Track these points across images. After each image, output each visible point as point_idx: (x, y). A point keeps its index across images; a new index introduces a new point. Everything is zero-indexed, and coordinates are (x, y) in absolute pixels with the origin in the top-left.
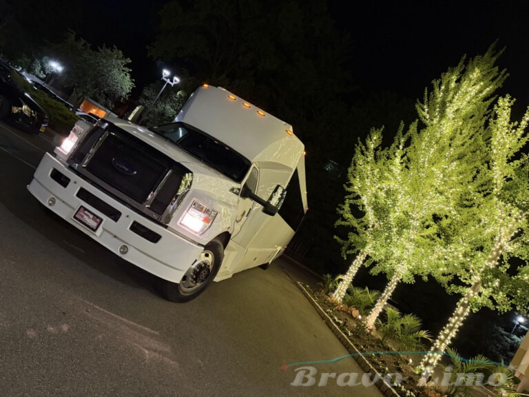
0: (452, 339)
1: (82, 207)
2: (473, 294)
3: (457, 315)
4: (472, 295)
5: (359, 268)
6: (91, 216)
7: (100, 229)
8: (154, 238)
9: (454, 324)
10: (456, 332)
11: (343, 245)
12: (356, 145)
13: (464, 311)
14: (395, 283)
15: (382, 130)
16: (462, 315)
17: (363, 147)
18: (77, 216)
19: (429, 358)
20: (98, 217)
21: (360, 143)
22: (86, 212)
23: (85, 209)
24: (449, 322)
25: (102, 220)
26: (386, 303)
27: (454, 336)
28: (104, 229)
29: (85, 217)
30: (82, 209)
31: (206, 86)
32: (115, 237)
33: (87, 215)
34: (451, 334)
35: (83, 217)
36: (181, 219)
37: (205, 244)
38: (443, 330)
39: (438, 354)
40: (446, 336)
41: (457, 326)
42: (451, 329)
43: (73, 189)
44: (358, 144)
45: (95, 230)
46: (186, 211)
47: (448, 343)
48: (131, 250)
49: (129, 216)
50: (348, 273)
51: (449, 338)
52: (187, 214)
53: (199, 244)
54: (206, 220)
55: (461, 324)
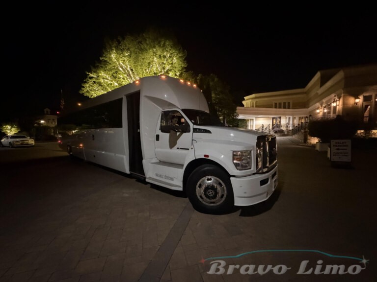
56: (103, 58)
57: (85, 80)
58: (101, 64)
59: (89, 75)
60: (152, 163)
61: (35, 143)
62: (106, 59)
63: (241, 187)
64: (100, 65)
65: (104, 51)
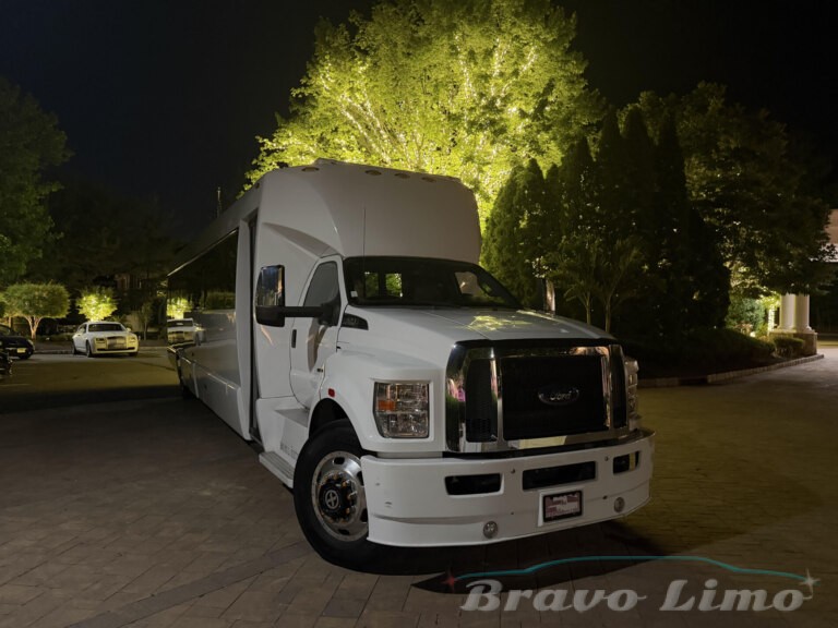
1: (545, 498)
6: (565, 498)
7: (588, 505)
18: (548, 515)
20: (573, 493)
22: (555, 499)
23: (552, 497)
25: (579, 493)
29: (558, 507)
30: (548, 500)
32: (605, 498)
33: (559, 502)
35: (554, 509)
45: (582, 512)
49: (607, 457)
56: (298, 91)
57: (254, 162)
58: (304, 105)
59: (263, 144)
60: (280, 412)
61: (140, 345)
62: (307, 92)
63: (378, 484)
64: (302, 109)
65: (309, 66)
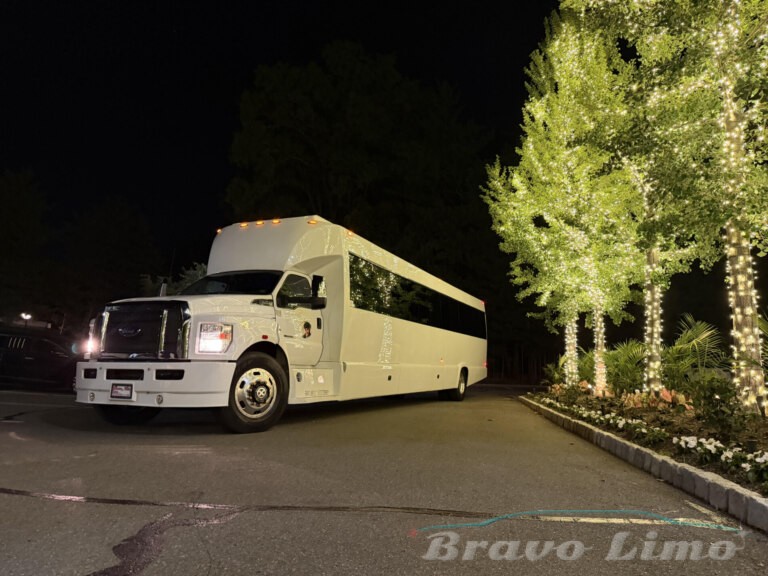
0: (662, 335)
1: (113, 385)
2: (652, 268)
3: (650, 303)
4: (651, 270)
5: (577, 334)
6: (123, 388)
7: (134, 394)
8: (178, 375)
9: (652, 316)
10: (662, 324)
11: (544, 320)
12: (482, 196)
13: (653, 294)
14: (601, 320)
15: (498, 160)
16: (654, 300)
17: (491, 193)
18: (114, 394)
19: (648, 373)
20: (128, 385)
21: (485, 190)
22: (118, 387)
23: (117, 385)
24: (646, 318)
25: (131, 386)
26: (605, 350)
27: (660, 330)
28: (138, 392)
29: (119, 391)
31: (219, 231)
32: (148, 393)
33: (120, 389)
34: (655, 330)
35: (117, 392)
36: (197, 347)
37: (236, 359)
38: (646, 331)
39: (654, 362)
40: (651, 335)
41: (655, 316)
42: (652, 324)
43: (102, 375)
44: (484, 194)
45: (130, 397)
46: (198, 339)
47: (658, 342)
48: (165, 396)
49: (150, 368)
50: (567, 348)
51: (656, 335)
52: (202, 340)
53: (230, 361)
54: (223, 336)
55: (661, 311)
